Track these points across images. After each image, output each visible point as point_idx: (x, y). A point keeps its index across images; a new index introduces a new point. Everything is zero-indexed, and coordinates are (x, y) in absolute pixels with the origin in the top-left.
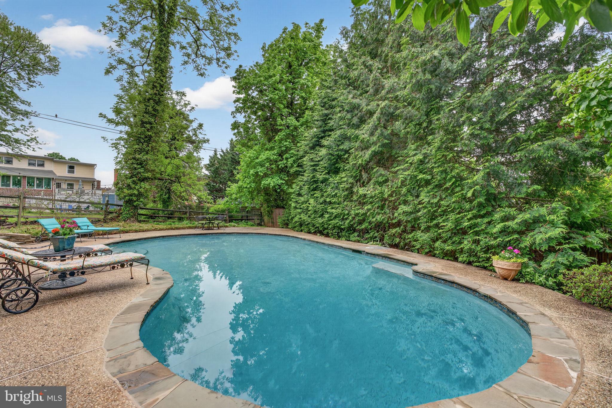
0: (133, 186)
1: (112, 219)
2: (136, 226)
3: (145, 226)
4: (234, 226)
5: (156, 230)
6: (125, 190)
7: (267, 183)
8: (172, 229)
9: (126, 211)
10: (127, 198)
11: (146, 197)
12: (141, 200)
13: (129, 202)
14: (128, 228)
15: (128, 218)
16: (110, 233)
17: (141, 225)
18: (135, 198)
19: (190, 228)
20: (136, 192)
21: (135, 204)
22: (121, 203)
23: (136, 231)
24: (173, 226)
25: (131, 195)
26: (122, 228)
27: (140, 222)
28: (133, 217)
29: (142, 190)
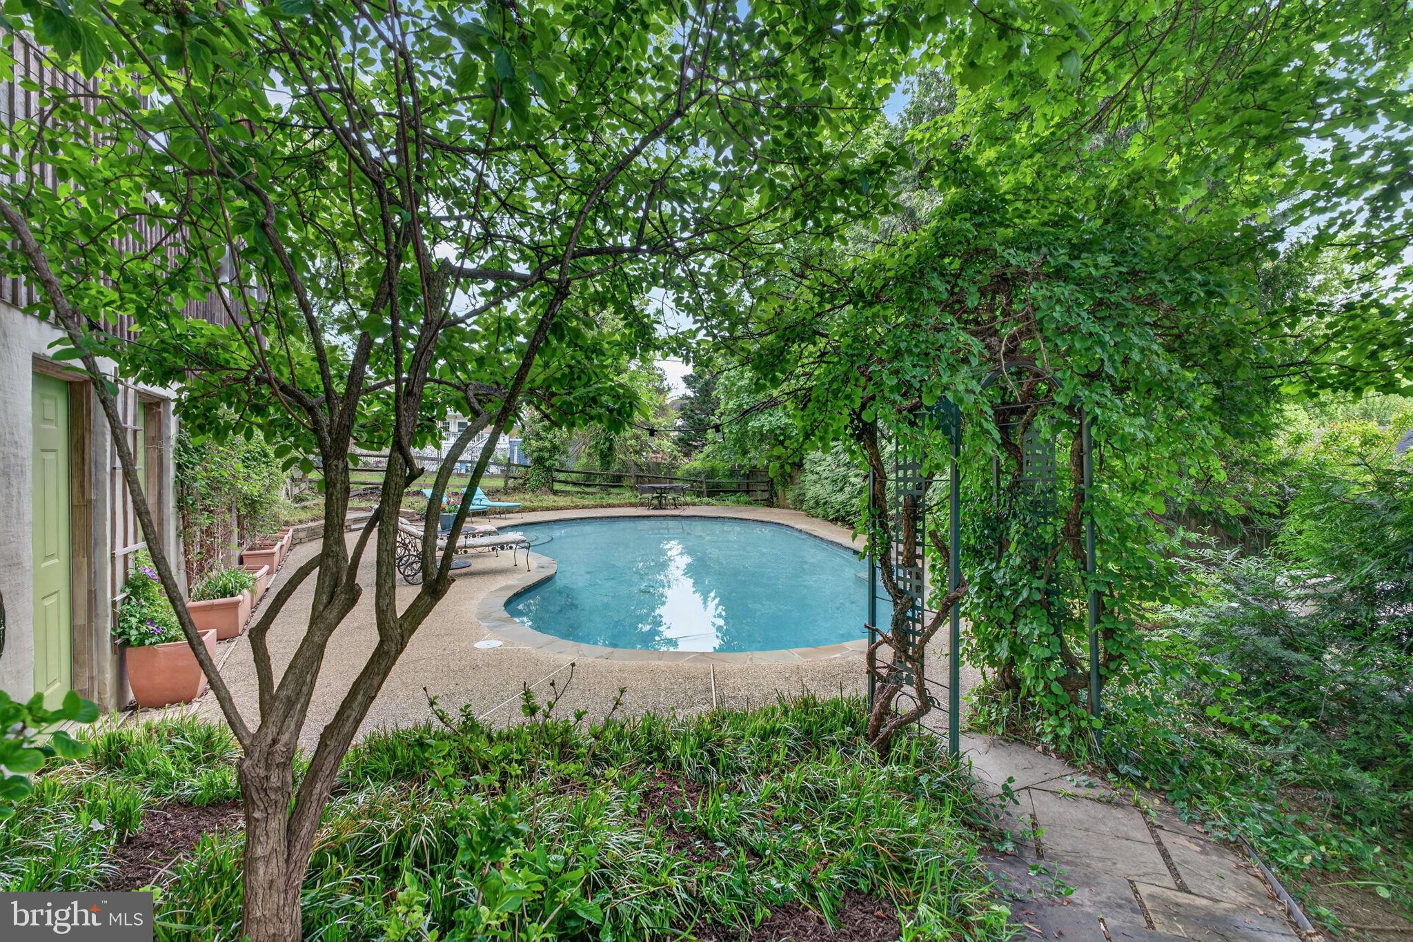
0: (543, 434)
1: (515, 489)
2: (550, 500)
3: (561, 501)
4: (708, 504)
5: (576, 507)
6: (533, 442)
7: (757, 424)
8: (602, 506)
9: (535, 475)
10: (536, 454)
11: (564, 452)
12: (557, 457)
13: (539, 461)
14: (536, 504)
15: (538, 487)
16: (509, 510)
17: (556, 498)
18: (546, 455)
19: (632, 505)
20: (547, 444)
21: (547, 464)
22: (528, 462)
23: (547, 509)
24: (605, 501)
25: (541, 450)
26: (528, 504)
27: (555, 493)
28: (544, 485)
29: (557, 441)
